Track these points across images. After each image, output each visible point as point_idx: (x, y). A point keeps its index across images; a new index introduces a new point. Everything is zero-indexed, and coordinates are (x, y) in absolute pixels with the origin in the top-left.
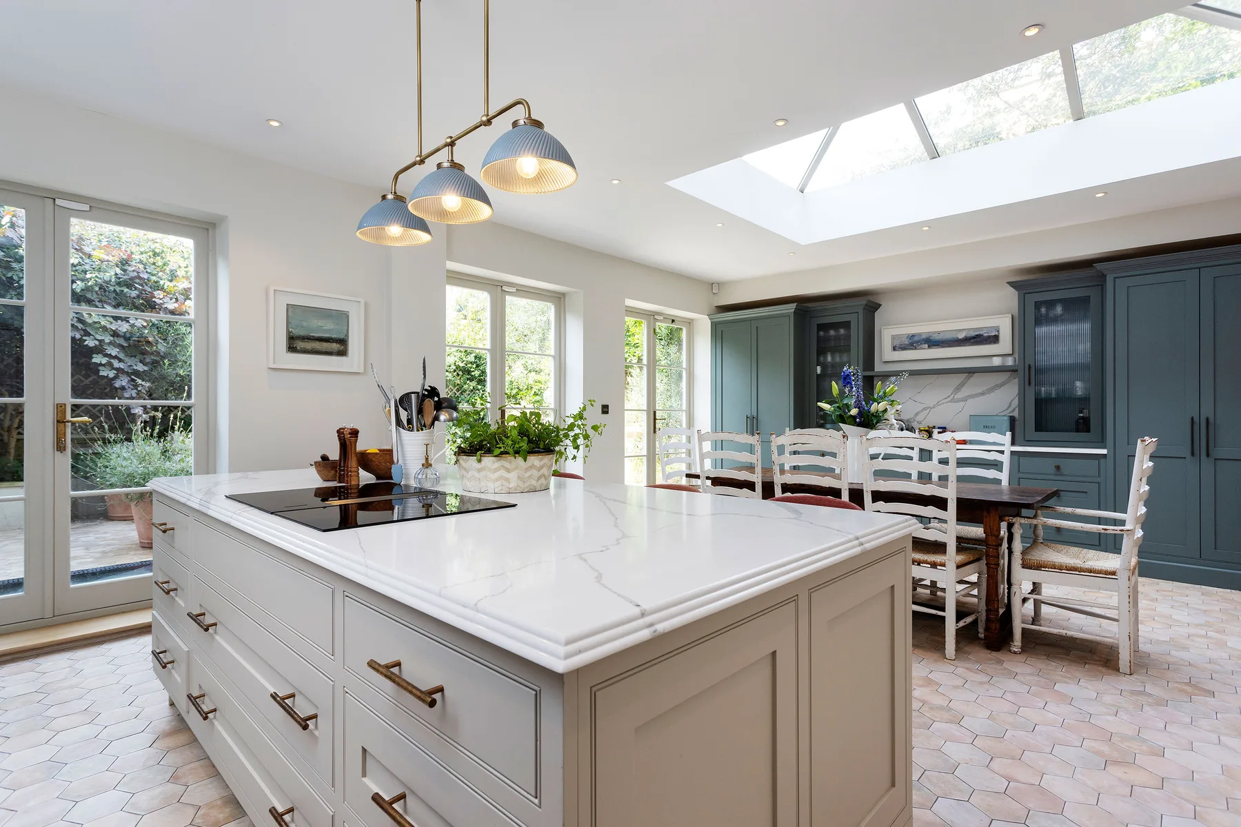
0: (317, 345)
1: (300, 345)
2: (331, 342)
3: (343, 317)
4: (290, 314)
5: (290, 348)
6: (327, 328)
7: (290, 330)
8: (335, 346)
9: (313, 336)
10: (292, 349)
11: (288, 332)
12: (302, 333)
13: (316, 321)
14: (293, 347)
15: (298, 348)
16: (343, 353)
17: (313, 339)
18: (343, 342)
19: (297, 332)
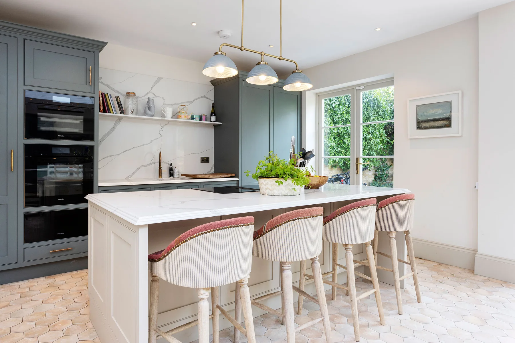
0: (432, 124)
1: (423, 125)
2: (440, 121)
3: (449, 104)
4: (418, 109)
5: (418, 127)
6: (438, 113)
7: (418, 118)
8: (445, 122)
9: (431, 119)
10: (419, 128)
11: (417, 120)
12: (424, 118)
13: (432, 111)
14: (420, 127)
15: (422, 127)
16: (449, 126)
17: (430, 121)
18: (449, 119)
19: (421, 119)
